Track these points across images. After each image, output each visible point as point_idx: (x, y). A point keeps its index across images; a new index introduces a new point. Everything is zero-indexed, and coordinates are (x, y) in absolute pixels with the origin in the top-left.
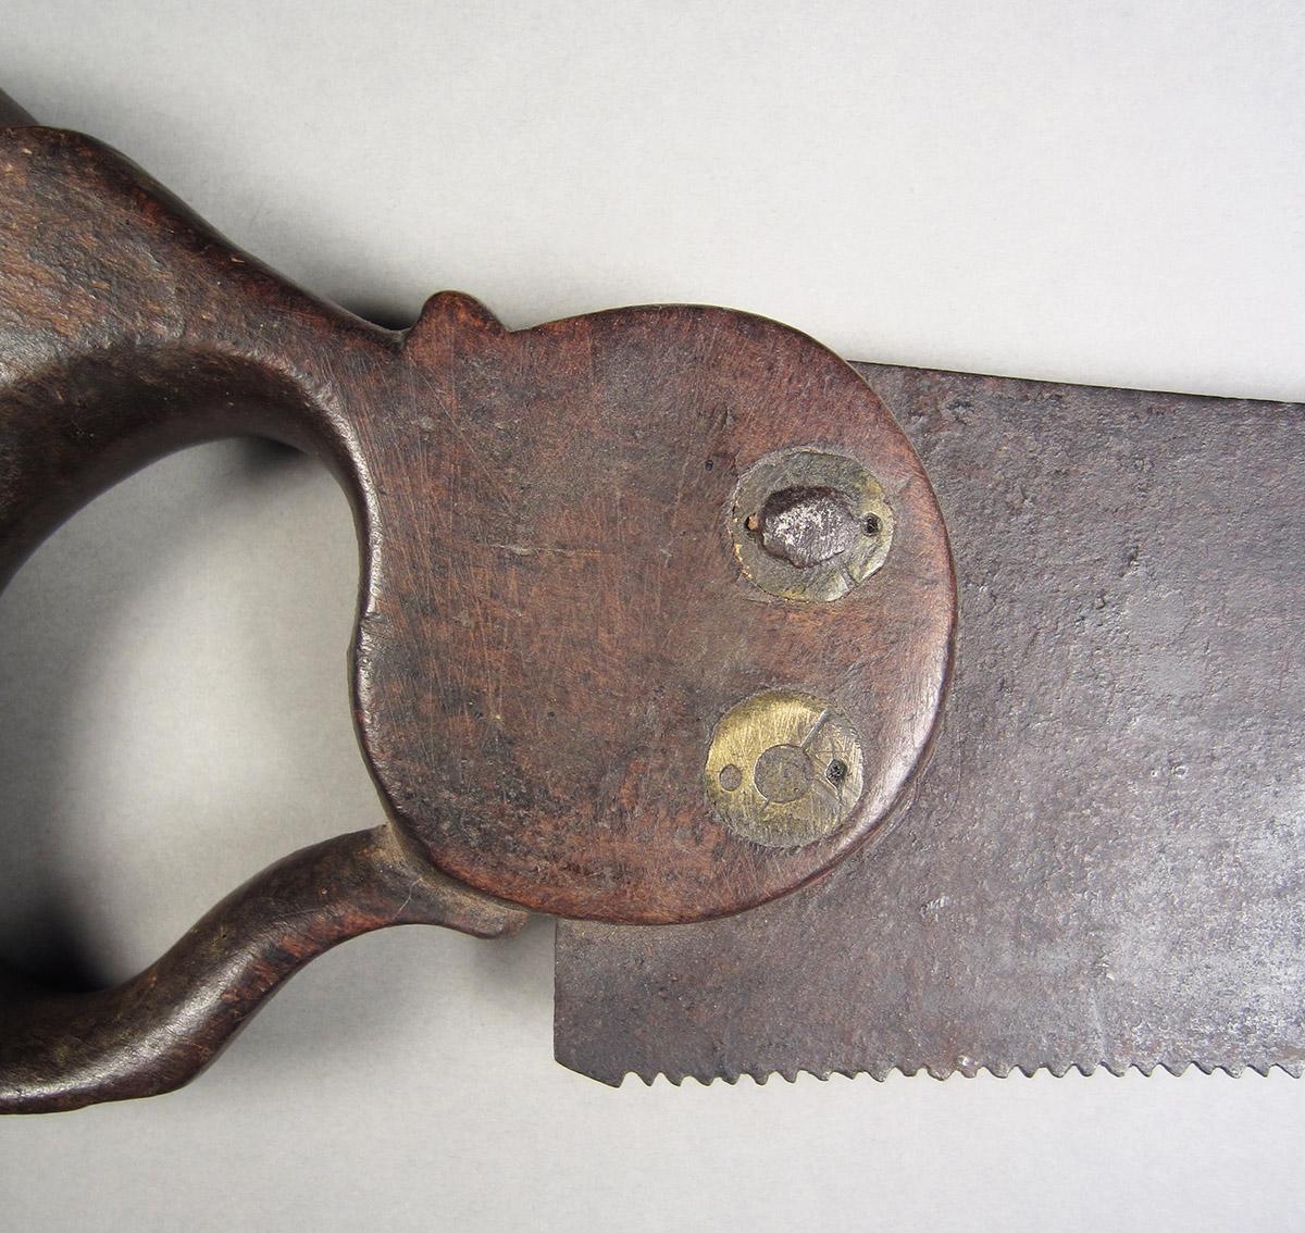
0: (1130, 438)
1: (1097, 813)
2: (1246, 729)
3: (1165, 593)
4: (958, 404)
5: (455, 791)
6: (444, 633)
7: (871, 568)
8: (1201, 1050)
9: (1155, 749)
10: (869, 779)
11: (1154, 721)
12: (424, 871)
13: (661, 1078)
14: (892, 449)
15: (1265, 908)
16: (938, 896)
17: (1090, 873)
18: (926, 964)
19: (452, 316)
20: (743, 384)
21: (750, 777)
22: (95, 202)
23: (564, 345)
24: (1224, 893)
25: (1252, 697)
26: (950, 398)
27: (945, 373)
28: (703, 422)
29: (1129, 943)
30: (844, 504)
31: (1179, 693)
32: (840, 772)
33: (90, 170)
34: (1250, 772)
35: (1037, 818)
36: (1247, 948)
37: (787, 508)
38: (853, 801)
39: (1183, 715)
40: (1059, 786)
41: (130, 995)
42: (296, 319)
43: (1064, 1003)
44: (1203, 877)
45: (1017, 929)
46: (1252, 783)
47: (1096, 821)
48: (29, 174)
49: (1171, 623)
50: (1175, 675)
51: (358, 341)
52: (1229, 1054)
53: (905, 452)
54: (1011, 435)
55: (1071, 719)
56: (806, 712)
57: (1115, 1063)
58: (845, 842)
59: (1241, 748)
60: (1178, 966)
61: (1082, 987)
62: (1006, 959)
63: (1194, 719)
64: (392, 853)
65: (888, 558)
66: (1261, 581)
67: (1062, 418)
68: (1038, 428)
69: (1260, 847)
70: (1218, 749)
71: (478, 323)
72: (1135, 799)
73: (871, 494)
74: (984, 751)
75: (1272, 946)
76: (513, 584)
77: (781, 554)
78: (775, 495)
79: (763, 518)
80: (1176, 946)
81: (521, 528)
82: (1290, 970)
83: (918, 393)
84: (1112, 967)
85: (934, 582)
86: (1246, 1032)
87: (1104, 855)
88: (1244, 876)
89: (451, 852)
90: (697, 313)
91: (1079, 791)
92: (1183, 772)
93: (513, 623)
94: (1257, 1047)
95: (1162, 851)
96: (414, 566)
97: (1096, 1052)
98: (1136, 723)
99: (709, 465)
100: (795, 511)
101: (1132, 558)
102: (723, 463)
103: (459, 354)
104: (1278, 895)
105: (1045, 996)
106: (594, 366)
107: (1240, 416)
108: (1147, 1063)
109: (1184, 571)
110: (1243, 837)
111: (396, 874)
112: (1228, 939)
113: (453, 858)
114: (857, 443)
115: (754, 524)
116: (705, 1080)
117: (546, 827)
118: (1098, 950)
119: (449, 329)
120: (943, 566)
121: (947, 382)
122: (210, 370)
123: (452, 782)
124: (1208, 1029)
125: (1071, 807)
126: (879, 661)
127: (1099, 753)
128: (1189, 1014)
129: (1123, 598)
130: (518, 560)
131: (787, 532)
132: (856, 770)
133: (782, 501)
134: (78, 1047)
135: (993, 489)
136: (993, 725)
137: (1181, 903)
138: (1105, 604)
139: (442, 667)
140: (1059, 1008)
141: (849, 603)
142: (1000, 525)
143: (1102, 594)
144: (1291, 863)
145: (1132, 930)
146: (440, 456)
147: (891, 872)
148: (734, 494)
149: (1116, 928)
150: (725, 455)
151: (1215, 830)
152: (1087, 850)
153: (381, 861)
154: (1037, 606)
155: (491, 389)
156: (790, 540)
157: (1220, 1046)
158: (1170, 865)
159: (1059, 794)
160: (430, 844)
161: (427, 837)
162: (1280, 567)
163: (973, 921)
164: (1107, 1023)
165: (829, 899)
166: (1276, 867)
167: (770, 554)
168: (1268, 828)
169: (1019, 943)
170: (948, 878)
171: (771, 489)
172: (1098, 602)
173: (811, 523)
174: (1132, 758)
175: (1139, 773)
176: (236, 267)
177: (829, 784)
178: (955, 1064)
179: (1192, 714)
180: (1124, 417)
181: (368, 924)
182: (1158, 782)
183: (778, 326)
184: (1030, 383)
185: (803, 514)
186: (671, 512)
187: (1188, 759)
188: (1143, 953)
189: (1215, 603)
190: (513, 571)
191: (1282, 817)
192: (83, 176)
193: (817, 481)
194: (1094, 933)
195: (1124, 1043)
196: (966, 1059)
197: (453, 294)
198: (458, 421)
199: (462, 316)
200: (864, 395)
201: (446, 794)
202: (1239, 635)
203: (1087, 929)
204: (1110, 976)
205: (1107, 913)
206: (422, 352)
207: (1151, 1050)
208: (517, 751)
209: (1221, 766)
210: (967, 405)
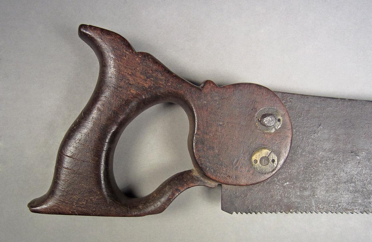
0: (320, 105)
1: (314, 168)
2: (339, 154)
3: (326, 131)
4: (290, 98)
5: (209, 163)
6: (208, 137)
7: (279, 127)
8: (331, 209)
9: (324, 158)
10: (278, 162)
11: (323, 153)
12: (203, 177)
13: (239, 213)
14: (282, 108)
15: (342, 185)
16: (287, 182)
17: (313, 178)
18: (284, 194)
19: (210, 85)
20: (258, 96)
21: (259, 161)
22: (151, 65)
23: (228, 90)
24: (335, 182)
25: (340, 149)
26: (289, 98)
27: (288, 93)
28: (251, 103)
29: (319, 191)
30: (275, 117)
31: (328, 148)
32: (273, 161)
33: (150, 60)
34: (340, 162)
35: (304, 169)
36: (339, 192)
37: (265, 117)
38: (275, 166)
39: (329, 152)
40: (307, 164)
41: (151, 197)
42: (184, 84)
43: (308, 201)
44: (332, 180)
45: (300, 188)
46: (340, 164)
47: (313, 170)
48: (141, 60)
49: (327, 136)
50: (327, 145)
51: (195, 89)
52: (336, 210)
53: (285, 108)
54: (299, 104)
55: (310, 153)
56: (268, 151)
57: (317, 211)
58: (274, 172)
59: (338, 158)
60: (328, 195)
61: (311, 198)
62: (298, 193)
63: (330, 153)
64: (196, 174)
65: (281, 126)
66: (342, 129)
67: (308, 101)
68: (304, 103)
69: (342, 174)
70: (334, 158)
71: (214, 86)
72: (321, 166)
73: (279, 115)
74: (295, 158)
75: (344, 192)
76: (220, 129)
77: (264, 125)
78: (263, 115)
79: (261, 119)
80: (327, 191)
81: (221, 120)
82: (347, 196)
83: (284, 96)
84: (316, 195)
85: (289, 130)
86: (339, 206)
87: (315, 176)
88: (339, 179)
89: (209, 173)
90: (250, 84)
91: (311, 165)
92: (328, 162)
93: (220, 135)
94: (341, 209)
95: (325, 175)
96: (203, 126)
97: (313, 209)
98: (321, 153)
99: (252, 110)
100: (267, 118)
101: (320, 125)
102: (255, 109)
103: (211, 91)
104: (345, 183)
105: (305, 200)
106: (233, 93)
107: (339, 101)
108: (322, 211)
109: (329, 127)
110: (339, 172)
111: (197, 177)
112: (336, 190)
113: (209, 174)
114: (277, 106)
115: (259, 120)
116: (247, 213)
117: (224, 169)
118: (314, 192)
119: (209, 87)
120: (291, 127)
121: (289, 95)
122: (169, 93)
123: (209, 162)
124: (333, 206)
125: (309, 167)
126: (280, 142)
127: (314, 158)
128: (329, 203)
129: (318, 132)
130: (221, 125)
131: (265, 121)
132: (276, 161)
133: (264, 116)
134: (143, 206)
135: (296, 113)
136: (296, 153)
137: (328, 184)
138: (315, 133)
139: (207, 143)
140: (307, 202)
141: (275, 133)
142: (297, 119)
143: (315, 131)
144: (347, 177)
145: (319, 188)
146: (208, 108)
147: (279, 178)
148: (256, 115)
149: (317, 188)
150: (255, 108)
151: (334, 172)
152: (312, 175)
153: (194, 175)
154: (304, 133)
155: (216, 97)
156: (266, 123)
157: (335, 209)
158: (326, 177)
159: (307, 165)
160: (205, 172)
161: (205, 171)
162: (345, 127)
163: (293, 187)
164: (315, 204)
165: (268, 183)
166: (344, 178)
167: (262, 125)
168: (343, 171)
169: (300, 190)
170: (288, 179)
171: (262, 114)
172: (314, 133)
173: (269, 120)
174: (320, 159)
175: (321, 162)
176: (174, 76)
177: (272, 163)
178: (289, 211)
179: (330, 152)
180: (319, 101)
181: (193, 185)
182: (324, 163)
183: (264, 87)
184: (303, 95)
185: (269, 118)
186: (246, 118)
187: (329, 160)
188: (322, 192)
189: (334, 133)
190: (220, 127)
191: (345, 169)
192: (149, 61)
193: (270, 113)
194: (313, 189)
195: (318, 208)
196: (291, 210)
197: (210, 81)
198: (211, 102)
199: (212, 85)
200: (278, 98)
201: (208, 164)
202: (338, 138)
203: (312, 188)
204: (316, 196)
205: (315, 185)
206: (205, 91)
207: (323, 209)
208: (220, 157)
209: (335, 161)
210: (292, 99)
